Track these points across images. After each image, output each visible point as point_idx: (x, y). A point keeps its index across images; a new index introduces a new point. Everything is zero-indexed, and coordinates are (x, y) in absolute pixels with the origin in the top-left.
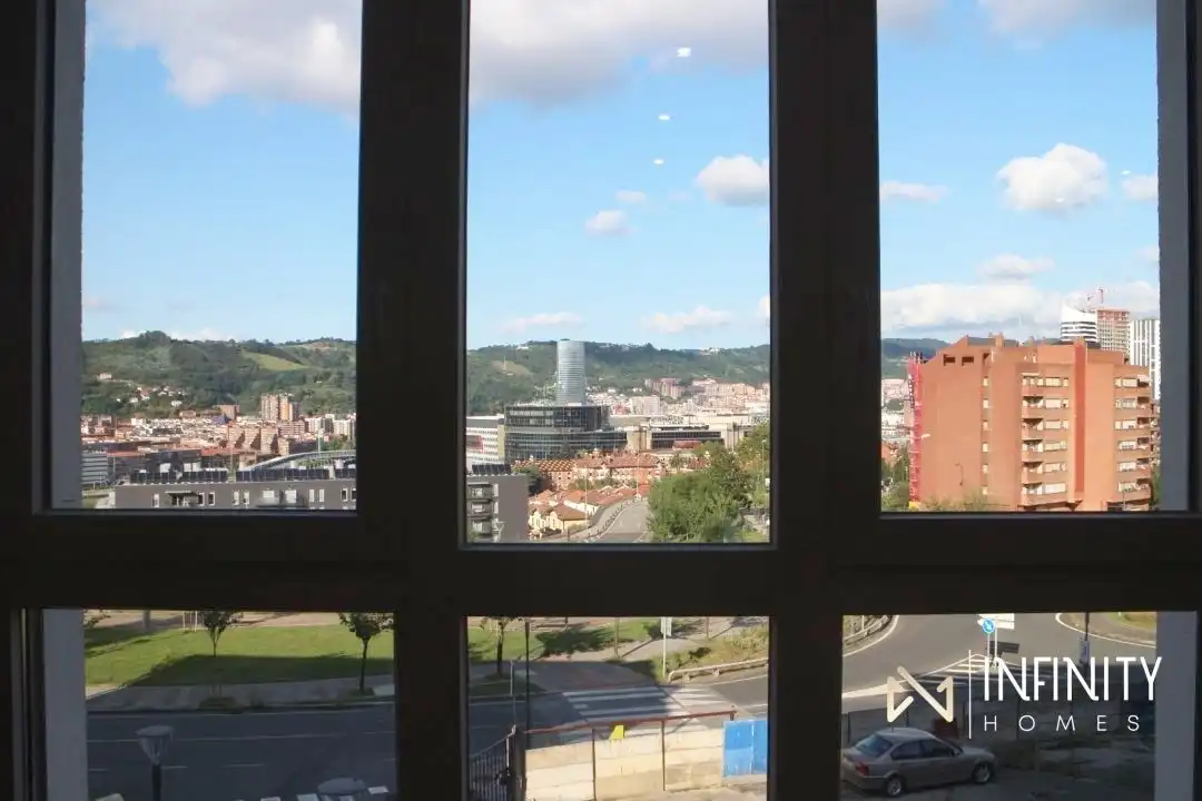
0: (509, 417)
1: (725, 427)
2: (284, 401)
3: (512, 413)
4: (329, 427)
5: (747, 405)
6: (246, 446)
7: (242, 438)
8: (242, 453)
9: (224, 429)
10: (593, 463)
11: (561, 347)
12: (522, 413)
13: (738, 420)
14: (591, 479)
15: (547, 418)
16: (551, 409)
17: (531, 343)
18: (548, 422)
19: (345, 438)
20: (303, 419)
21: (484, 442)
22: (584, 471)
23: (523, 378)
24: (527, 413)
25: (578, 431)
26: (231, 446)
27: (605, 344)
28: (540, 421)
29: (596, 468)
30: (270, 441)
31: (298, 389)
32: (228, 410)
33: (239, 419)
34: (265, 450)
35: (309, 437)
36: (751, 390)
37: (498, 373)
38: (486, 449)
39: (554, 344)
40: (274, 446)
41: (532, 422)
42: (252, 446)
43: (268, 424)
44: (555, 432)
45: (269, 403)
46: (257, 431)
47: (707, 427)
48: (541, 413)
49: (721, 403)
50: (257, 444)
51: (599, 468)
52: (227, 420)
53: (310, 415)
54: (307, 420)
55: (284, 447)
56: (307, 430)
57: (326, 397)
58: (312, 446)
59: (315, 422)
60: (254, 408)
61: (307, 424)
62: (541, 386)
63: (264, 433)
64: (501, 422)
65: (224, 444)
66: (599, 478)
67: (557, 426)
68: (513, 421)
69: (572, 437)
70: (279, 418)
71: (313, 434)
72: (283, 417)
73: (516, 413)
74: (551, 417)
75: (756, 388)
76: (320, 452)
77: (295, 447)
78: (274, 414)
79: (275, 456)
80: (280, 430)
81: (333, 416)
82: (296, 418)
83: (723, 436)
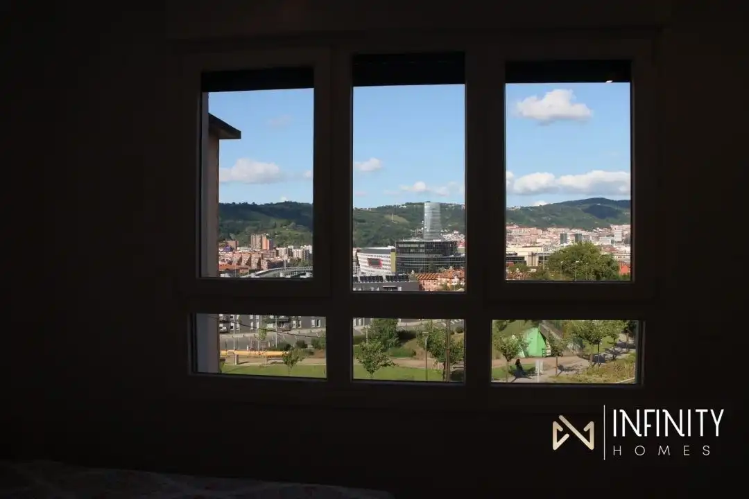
0: (398, 247)
1: (527, 254)
2: (264, 239)
3: (400, 246)
4: (290, 253)
5: (538, 241)
6: (243, 264)
7: (241, 259)
8: (241, 268)
9: (230, 254)
10: (449, 275)
11: (426, 207)
12: (405, 246)
13: (534, 250)
14: (448, 284)
15: (421, 248)
16: (423, 243)
17: (407, 204)
18: (421, 251)
19: (300, 260)
20: (275, 248)
21: (383, 263)
22: (444, 280)
23: (404, 225)
24: (409, 246)
25: (439, 256)
26: (234, 264)
27: (451, 204)
28: (417, 250)
29: (450, 278)
30: (257, 260)
31: (272, 231)
32: (232, 243)
33: (238, 248)
34: (254, 266)
35: (279, 259)
36: (540, 232)
37: (388, 222)
38: (383, 266)
39: (422, 204)
40: (259, 264)
41: (412, 251)
42: (246, 264)
43: (255, 251)
44: (424, 256)
45: (256, 239)
46: (249, 256)
47: (516, 254)
48: (417, 246)
49: (522, 240)
50: (249, 263)
51: (453, 278)
52: (232, 249)
53: (279, 246)
54: (278, 249)
55: (264, 265)
56: (277, 255)
57: (288, 236)
58: (281, 264)
59: (282, 250)
60: (247, 243)
61: (277, 251)
62: (414, 229)
63: (254, 256)
64: (393, 250)
65: (230, 263)
66: (453, 284)
67: (427, 253)
68: (400, 250)
69: (434, 259)
70: (261, 248)
71: (281, 257)
72: (264, 248)
73: (402, 246)
74: (423, 248)
75: (543, 230)
76: (285, 268)
77: (271, 265)
78: (258, 246)
79: (259, 270)
80: (262, 255)
81: (292, 247)
82: (272, 248)
83: (526, 259)
